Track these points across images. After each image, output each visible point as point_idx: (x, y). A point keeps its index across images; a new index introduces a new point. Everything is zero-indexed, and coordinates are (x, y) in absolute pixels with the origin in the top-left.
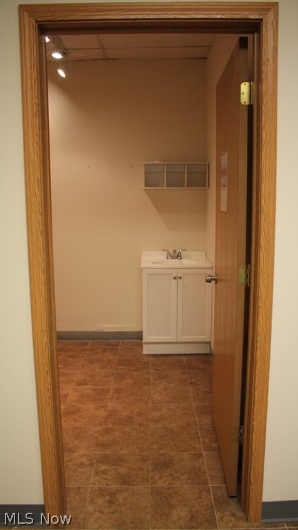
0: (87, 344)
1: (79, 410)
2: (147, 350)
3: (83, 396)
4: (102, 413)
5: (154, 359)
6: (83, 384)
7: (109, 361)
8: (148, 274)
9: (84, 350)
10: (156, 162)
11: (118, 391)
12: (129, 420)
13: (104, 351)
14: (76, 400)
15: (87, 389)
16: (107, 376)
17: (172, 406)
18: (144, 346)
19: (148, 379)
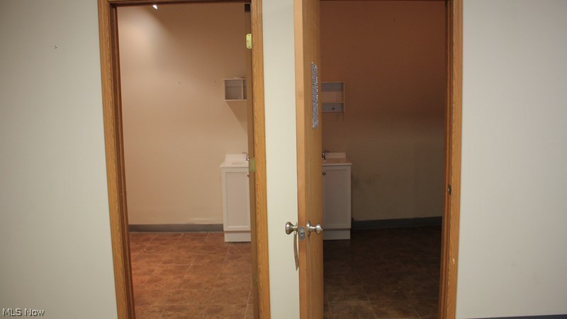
0: (180, 235)
1: (160, 280)
2: (228, 238)
3: (166, 271)
4: (178, 281)
5: (233, 245)
6: (169, 263)
7: (195, 247)
8: (227, 173)
9: (176, 240)
10: (235, 78)
11: (195, 267)
12: (199, 285)
13: (193, 239)
14: (161, 274)
15: (171, 266)
16: (189, 258)
17: (235, 277)
18: (225, 235)
19: (223, 259)
